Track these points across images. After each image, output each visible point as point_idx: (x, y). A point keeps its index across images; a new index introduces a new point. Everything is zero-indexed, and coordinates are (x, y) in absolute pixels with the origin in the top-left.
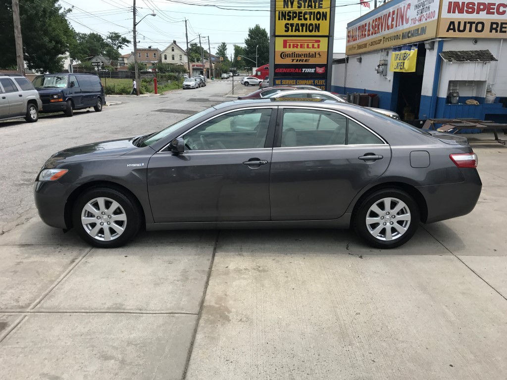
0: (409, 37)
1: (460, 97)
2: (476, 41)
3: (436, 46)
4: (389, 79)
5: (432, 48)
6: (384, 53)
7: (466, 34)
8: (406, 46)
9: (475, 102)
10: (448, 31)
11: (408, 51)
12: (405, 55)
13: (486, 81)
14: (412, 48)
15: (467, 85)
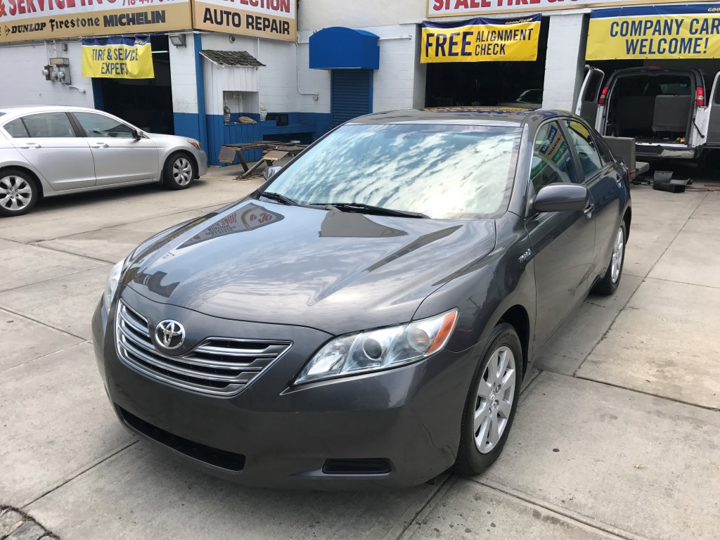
0: (123, 24)
1: (231, 114)
2: (233, 38)
3: (191, 41)
4: (81, 88)
5: (183, 44)
6: (60, 47)
7: (223, 28)
8: (121, 37)
9: (251, 120)
10: (205, 21)
11: (125, 46)
12: (121, 52)
13: (257, 92)
14: (136, 42)
15: (234, 97)
